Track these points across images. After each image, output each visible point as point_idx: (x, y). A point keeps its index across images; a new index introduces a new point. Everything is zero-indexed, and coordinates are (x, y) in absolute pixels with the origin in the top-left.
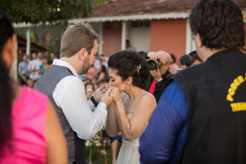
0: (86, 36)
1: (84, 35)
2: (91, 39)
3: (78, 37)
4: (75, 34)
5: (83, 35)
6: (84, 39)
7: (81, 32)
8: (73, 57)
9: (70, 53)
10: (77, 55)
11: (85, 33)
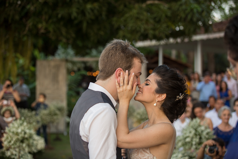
0: (122, 54)
1: (119, 53)
2: (127, 57)
3: (112, 56)
4: (110, 52)
5: (117, 53)
6: (120, 58)
7: (116, 50)
8: (108, 80)
9: (105, 75)
10: (113, 76)
11: (120, 51)
